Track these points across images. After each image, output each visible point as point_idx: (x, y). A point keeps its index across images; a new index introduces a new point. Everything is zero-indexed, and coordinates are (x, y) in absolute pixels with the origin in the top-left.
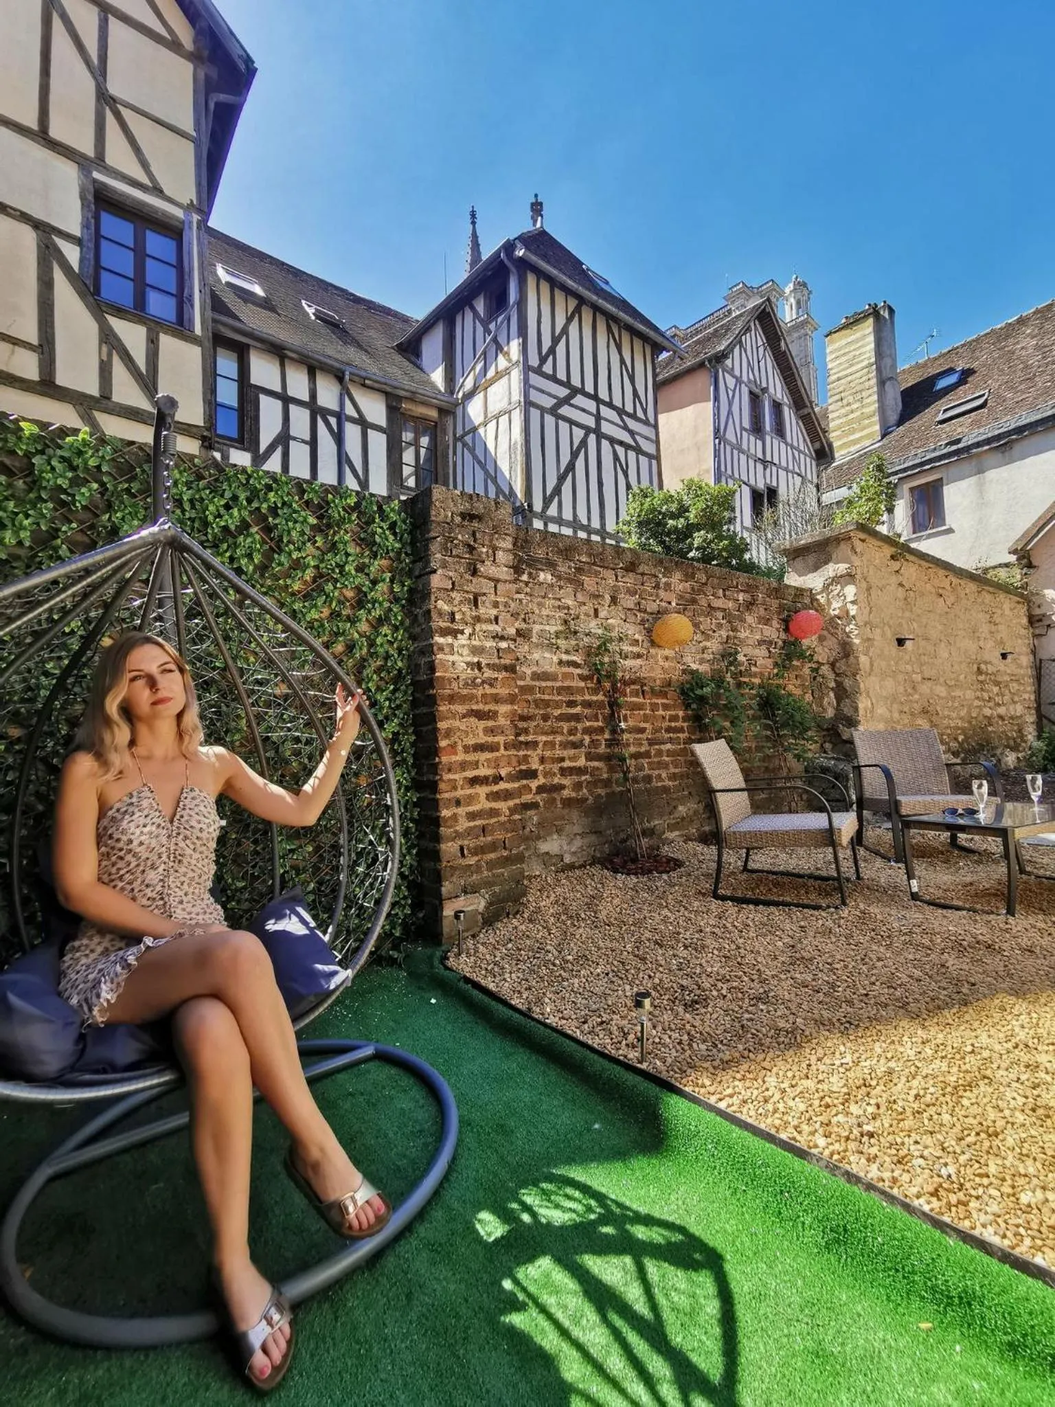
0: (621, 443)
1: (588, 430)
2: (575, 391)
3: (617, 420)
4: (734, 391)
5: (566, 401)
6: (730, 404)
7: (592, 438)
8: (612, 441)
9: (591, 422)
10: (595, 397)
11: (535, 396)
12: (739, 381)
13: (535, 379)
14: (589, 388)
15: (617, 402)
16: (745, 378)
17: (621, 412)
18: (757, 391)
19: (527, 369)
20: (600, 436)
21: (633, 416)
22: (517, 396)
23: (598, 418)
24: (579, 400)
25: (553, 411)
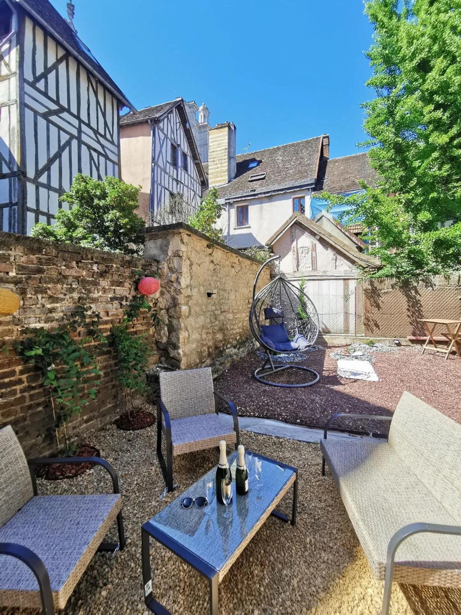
0: (95, 150)
1: (72, 137)
2: (62, 109)
3: (93, 136)
4: (163, 141)
5: (56, 113)
6: (161, 147)
7: (75, 143)
8: (89, 147)
9: (75, 132)
10: (78, 117)
11: (28, 101)
12: (166, 136)
13: (28, 89)
14: (74, 110)
15: (94, 125)
16: (169, 136)
17: (96, 132)
18: (175, 145)
19: (22, 80)
20: (81, 142)
21: (104, 137)
22: (14, 95)
23: (80, 131)
24: (65, 115)
25: (45, 116)
